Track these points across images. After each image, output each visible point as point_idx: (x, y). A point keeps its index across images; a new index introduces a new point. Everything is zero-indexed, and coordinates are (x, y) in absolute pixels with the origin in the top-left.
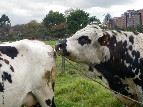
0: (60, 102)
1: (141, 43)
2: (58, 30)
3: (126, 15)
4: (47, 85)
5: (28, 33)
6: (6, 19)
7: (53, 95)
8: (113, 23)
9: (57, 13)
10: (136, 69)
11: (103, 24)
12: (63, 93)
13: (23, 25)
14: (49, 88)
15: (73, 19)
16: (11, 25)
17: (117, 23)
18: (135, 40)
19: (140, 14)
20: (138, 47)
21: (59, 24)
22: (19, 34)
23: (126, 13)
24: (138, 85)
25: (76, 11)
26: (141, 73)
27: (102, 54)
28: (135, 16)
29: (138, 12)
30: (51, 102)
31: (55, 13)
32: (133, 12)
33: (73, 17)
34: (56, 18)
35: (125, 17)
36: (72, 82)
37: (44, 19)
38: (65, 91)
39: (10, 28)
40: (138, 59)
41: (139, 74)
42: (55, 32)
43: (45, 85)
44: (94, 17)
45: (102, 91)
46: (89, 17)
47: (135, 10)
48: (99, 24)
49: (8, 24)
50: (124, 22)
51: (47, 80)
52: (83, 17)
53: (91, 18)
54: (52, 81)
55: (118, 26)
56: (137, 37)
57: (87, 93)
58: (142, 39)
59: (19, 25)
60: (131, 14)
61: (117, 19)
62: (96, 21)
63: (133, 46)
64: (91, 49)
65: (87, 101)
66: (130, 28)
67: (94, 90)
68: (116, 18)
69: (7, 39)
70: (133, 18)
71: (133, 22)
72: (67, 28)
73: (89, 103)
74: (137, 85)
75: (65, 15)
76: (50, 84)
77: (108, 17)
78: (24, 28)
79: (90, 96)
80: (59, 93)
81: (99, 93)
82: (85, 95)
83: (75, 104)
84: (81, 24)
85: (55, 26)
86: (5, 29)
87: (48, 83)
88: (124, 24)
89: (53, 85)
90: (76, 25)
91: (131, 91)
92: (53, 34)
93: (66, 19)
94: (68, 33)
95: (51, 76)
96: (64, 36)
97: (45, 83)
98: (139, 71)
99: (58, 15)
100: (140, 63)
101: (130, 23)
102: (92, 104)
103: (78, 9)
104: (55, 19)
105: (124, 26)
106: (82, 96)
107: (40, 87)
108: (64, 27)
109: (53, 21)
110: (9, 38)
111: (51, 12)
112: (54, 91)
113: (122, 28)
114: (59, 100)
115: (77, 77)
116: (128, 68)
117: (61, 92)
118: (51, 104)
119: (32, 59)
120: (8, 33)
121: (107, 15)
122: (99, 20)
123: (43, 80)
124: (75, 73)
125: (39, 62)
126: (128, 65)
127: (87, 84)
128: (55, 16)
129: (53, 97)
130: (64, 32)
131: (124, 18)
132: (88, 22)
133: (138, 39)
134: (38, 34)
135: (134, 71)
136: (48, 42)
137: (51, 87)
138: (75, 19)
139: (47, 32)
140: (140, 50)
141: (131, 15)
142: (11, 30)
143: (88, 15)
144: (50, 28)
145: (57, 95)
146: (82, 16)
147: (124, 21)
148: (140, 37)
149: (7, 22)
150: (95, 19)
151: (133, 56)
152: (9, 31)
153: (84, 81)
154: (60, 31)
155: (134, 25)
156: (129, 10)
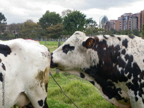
0: (53, 103)
1: (136, 47)
2: (54, 30)
3: (123, 18)
4: (40, 85)
5: (24, 32)
6: (2, 18)
7: (46, 96)
8: (110, 26)
9: (54, 13)
10: (128, 73)
11: (100, 26)
12: (56, 94)
13: (19, 24)
14: (42, 89)
15: (70, 20)
16: (7, 24)
17: (114, 26)
18: (129, 44)
19: (137, 18)
20: (132, 51)
21: (55, 25)
22: (15, 33)
23: (122, 16)
24: (131, 89)
25: (73, 12)
26: (134, 77)
27: (90, 58)
28: (132, 19)
29: (135, 16)
30: (44, 103)
31: (52, 13)
32: (130, 15)
33: (69, 18)
34: (53, 18)
35: (122, 20)
36: (67, 84)
37: (41, 18)
38: (59, 92)
39: (5, 27)
40: (131, 63)
41: (132, 78)
42: (51, 32)
43: (38, 85)
44: (91, 19)
45: (96, 94)
46: (86, 19)
47: (132, 14)
48: (96, 26)
49: (4, 22)
50: (121, 25)
51: (40, 81)
52: (79, 19)
53: (88, 20)
54: (46, 81)
55: (114, 29)
56: (132, 41)
57: (81, 95)
58: (137, 43)
59: (15, 24)
60: (128, 17)
61: (114, 22)
62: (92, 23)
63: (126, 50)
64: (77, 54)
65: (81, 103)
66: (126, 32)
67: (87, 92)
68: (113, 20)
69: (2, 37)
70: (130, 21)
71: (130, 25)
72: (63, 29)
73: (82, 105)
74: (129, 89)
75: (62, 16)
76: (43, 84)
77: (105, 19)
78: (20, 28)
79: (84, 98)
80: (53, 94)
81: (93, 95)
82: (78, 97)
83: (69, 106)
84: (78, 26)
85: (52, 26)
86: (1, 28)
87: (41, 84)
88: (120, 27)
89: (46, 86)
90: (72, 26)
91: (124, 95)
92: (49, 35)
93: (62, 20)
94: (64, 34)
95: (44, 76)
96: (60, 36)
97: (38, 84)
98: (132, 76)
99: (54, 15)
100: (133, 67)
101: (127, 26)
102: (85, 106)
103: (75, 10)
104: (51, 19)
105: (121, 29)
106: (76, 98)
107: (33, 88)
108: (60, 27)
109: (49, 21)
110: (4, 36)
111: (47, 12)
112: (47, 91)
113: (118, 31)
114: (52, 101)
115: (72, 78)
116: (120, 72)
117: (55, 93)
118: (44, 105)
119: (25, 59)
120: (3, 32)
121: (104, 18)
122: (96, 22)
123: (36, 81)
124: (69, 75)
125: (32, 61)
126: (120, 69)
127: (81, 86)
128: (52, 16)
129: (46, 97)
130: (60, 32)
131: (120, 21)
132: (84, 24)
133: (133, 42)
134: (34, 34)
135: (126, 75)
136: (44, 42)
137: (44, 87)
138: (72, 20)
139: (43, 32)
140: (134, 54)
141: (128, 19)
142: (7, 29)
143: (85, 16)
144: (47, 28)
145: (50, 96)
146: (79, 17)
147: (120, 23)
148: (135, 41)
149: (3, 20)
150: (91, 20)
151: (126, 60)
152: (4, 30)
153: (79, 83)
154: (56, 32)
155: (130, 29)
156: (126, 13)
